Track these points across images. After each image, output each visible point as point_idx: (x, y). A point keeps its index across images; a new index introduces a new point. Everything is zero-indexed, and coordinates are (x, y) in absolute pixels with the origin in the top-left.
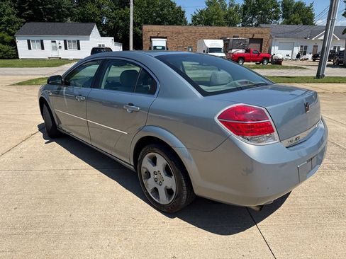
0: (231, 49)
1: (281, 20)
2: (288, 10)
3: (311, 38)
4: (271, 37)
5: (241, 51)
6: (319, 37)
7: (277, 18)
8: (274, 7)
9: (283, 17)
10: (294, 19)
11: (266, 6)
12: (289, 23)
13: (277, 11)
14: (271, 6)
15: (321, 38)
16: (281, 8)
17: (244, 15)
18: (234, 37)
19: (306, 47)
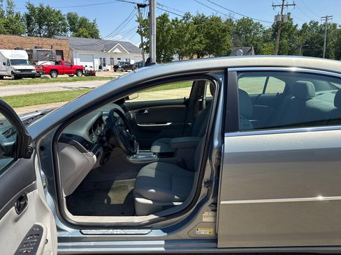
0: (37, 61)
1: (70, 34)
2: (74, 24)
3: (107, 51)
4: (70, 49)
5: (49, 63)
6: (114, 50)
7: (65, 31)
8: (60, 19)
9: (71, 30)
10: (83, 33)
11: (52, 17)
12: (79, 36)
13: (64, 24)
14: (57, 19)
15: (114, 51)
16: (67, 21)
17: (28, 24)
18: (36, 47)
19: (104, 59)
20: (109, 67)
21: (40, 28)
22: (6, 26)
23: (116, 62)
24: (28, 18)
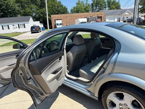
0: (90, 22)
2: (109, 4)
3: (121, 14)
4: (105, 15)
7: (105, 8)
8: (104, 3)
9: (108, 7)
10: (113, 7)
11: (101, 3)
12: (111, 9)
13: (105, 5)
14: (103, 3)
15: (125, 14)
16: (107, 3)
17: (92, 7)
18: (91, 17)
19: (120, 18)
20: (121, 22)
21: (96, 8)
22: (85, 9)
23: (126, 19)
24: (92, 4)
